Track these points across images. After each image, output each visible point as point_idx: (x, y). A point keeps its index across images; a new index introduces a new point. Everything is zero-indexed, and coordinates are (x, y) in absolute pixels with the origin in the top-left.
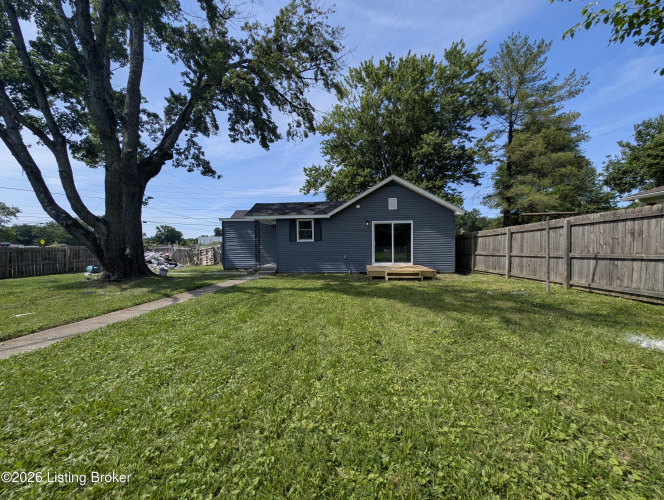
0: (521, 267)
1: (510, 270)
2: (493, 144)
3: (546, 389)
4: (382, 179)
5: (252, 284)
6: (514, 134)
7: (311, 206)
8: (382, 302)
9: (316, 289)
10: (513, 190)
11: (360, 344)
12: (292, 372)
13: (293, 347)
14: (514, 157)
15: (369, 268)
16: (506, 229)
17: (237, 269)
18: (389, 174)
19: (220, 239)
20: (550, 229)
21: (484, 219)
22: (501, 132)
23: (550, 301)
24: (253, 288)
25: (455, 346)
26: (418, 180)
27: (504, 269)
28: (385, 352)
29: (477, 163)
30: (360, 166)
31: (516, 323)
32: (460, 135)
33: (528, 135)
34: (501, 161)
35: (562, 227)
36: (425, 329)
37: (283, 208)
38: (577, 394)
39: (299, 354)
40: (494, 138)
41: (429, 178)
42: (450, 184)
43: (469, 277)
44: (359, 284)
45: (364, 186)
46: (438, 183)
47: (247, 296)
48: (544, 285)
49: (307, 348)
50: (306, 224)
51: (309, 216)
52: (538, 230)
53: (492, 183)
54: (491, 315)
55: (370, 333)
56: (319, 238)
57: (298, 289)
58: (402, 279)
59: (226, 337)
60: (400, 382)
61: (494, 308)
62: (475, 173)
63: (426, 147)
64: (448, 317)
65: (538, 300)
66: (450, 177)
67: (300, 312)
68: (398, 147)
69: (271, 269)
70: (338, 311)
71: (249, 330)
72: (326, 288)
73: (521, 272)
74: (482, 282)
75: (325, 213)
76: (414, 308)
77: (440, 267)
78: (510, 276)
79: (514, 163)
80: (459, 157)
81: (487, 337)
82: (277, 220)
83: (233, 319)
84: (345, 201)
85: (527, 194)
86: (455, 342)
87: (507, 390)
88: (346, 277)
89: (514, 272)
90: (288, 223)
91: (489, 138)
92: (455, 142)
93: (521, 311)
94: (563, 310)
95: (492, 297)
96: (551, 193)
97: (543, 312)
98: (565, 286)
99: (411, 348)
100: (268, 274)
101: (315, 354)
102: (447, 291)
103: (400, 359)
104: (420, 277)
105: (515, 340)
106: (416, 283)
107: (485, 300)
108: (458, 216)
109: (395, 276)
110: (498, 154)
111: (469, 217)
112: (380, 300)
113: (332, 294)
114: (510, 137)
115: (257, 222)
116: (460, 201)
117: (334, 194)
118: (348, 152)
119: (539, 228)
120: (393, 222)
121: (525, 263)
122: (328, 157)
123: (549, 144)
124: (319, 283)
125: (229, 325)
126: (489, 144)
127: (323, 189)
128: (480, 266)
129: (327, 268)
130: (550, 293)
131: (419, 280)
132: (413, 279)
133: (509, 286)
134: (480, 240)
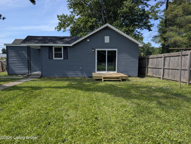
0: (168, 74)
1: (163, 76)
2: (158, 9)
3: (174, 139)
4: (102, 25)
5: (26, 85)
6: (169, 4)
7: (61, 39)
8: (100, 94)
9: (64, 87)
10: (167, 34)
11: (87, 120)
12: (48, 139)
13: (49, 123)
14: (168, 17)
15: (94, 75)
16: (162, 55)
17: (16, 75)
18: (106, 23)
19: (5, 55)
20: (182, 55)
21: (153, 48)
22: (163, 3)
23: (180, 92)
24: (26, 87)
25: (135, 118)
26: (120, 26)
27: (161, 75)
28: (100, 124)
29: (150, 19)
30: (90, 16)
31: (164, 105)
32: (143, 3)
33: (176, 5)
34: (162, 19)
35: (188, 55)
36: (121, 109)
37: (44, 39)
38: (188, 141)
39: (52, 128)
40: (159, 6)
41: (127, 25)
42: (137, 29)
43: (144, 79)
44: (88, 83)
45: (92, 28)
46: (131, 28)
47: (23, 92)
48: (178, 83)
49: (57, 123)
50: (58, 49)
51: (60, 45)
52: (177, 56)
53: (157, 29)
54: (153, 100)
55: (93, 113)
56: (66, 57)
57: (53, 88)
58: (111, 81)
59: (9, 119)
60: (106, 140)
61: (154, 97)
62: (149, 24)
63: (125, 8)
64: (132, 102)
65: (175, 92)
66: (137, 25)
67: (54, 102)
68: (110, 7)
69: (37, 75)
70: (76, 100)
71: (23, 114)
72: (69, 87)
73: (168, 76)
74: (150, 82)
75: (70, 44)
76: (116, 97)
77: (130, 74)
78: (163, 79)
79: (168, 20)
80: (142, 15)
81: (150, 113)
82: (41, 46)
83: (14, 107)
84: (81, 37)
85: (173, 36)
86: (135, 116)
87: (158, 141)
88: (81, 79)
89: (165, 77)
90: (48, 48)
91: (157, 6)
92: (140, 7)
93: (167, 98)
94: (186, 96)
95: (154, 90)
96: (185, 36)
97: (177, 98)
98: (187, 84)
99: (113, 121)
100: (36, 78)
101: (62, 127)
102: (133, 88)
103: (107, 127)
104: (120, 79)
105: (163, 113)
106: (118, 83)
107: (151, 92)
108: (140, 47)
109: (107, 79)
110: (161, 14)
111: (146, 47)
112: (99, 93)
113: (73, 90)
114: (167, 6)
115: (28, 47)
116: (142, 39)
117: (75, 31)
118: (83, 8)
119: (178, 55)
120: (107, 50)
121: (170, 72)
122: (72, 10)
123: (185, 11)
124: (66, 83)
125: (11, 111)
126: (157, 9)
127: (68, 28)
128: (149, 74)
129: (71, 74)
130: (181, 88)
131: (119, 81)
132: (117, 81)
133: (162, 84)
134: (150, 60)
